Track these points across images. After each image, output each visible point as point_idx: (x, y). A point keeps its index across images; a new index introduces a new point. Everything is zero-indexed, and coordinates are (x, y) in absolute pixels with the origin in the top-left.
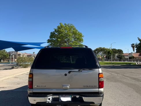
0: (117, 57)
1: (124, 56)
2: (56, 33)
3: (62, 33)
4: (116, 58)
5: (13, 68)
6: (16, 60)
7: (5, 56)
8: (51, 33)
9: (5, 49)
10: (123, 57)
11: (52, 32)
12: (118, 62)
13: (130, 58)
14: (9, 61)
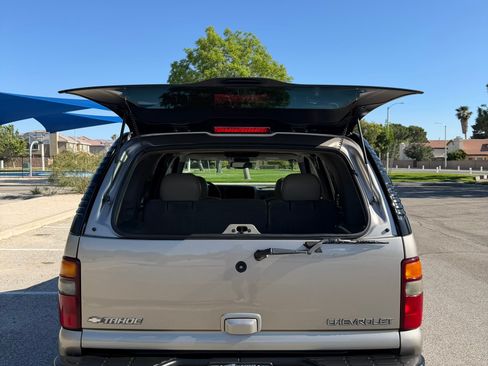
0: (407, 153)
1: (429, 150)
2: (191, 67)
3: (212, 66)
4: (402, 156)
5: (36, 193)
6: (50, 161)
7: (12, 147)
8: (174, 65)
9: (13, 123)
10: (425, 154)
11: (176, 63)
12: (410, 171)
13: (451, 157)
14: (25, 165)
